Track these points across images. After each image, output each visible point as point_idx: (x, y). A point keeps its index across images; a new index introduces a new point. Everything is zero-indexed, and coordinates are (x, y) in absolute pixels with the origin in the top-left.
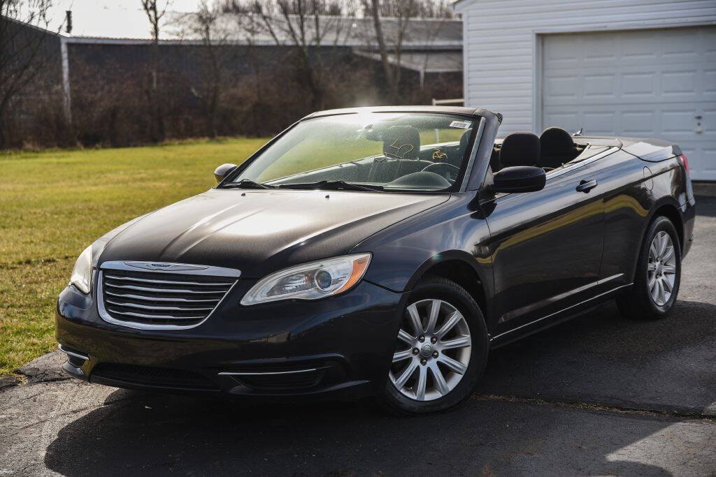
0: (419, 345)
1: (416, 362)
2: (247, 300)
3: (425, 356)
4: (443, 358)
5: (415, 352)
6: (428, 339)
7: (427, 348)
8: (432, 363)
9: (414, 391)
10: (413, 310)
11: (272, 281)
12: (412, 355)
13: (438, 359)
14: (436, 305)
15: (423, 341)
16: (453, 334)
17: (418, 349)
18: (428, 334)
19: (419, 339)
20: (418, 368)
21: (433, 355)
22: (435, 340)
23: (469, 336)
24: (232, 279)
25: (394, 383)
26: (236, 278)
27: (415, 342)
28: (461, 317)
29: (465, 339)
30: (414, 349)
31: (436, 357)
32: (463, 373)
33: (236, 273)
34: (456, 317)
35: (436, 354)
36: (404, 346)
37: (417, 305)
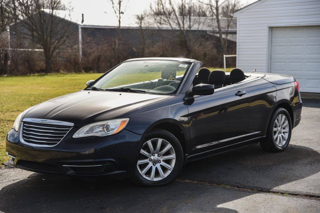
0: (152, 157)
1: (151, 164)
2: (76, 136)
3: (155, 162)
4: (163, 163)
5: (151, 160)
6: (156, 155)
7: (156, 159)
8: (158, 165)
9: (149, 176)
10: (149, 143)
11: (86, 128)
12: (149, 162)
13: (161, 164)
14: (160, 141)
15: (154, 156)
16: (168, 153)
17: (152, 159)
18: (157, 153)
19: (153, 155)
20: (151, 167)
21: (158, 162)
22: (159, 155)
23: (175, 154)
24: (70, 127)
25: (140, 173)
26: (72, 127)
27: (150, 156)
28: (171, 146)
29: (173, 156)
30: (150, 159)
31: (160, 162)
32: (172, 170)
33: (72, 124)
34: (169, 146)
35: (160, 161)
36: (145, 157)
37: (151, 141)
